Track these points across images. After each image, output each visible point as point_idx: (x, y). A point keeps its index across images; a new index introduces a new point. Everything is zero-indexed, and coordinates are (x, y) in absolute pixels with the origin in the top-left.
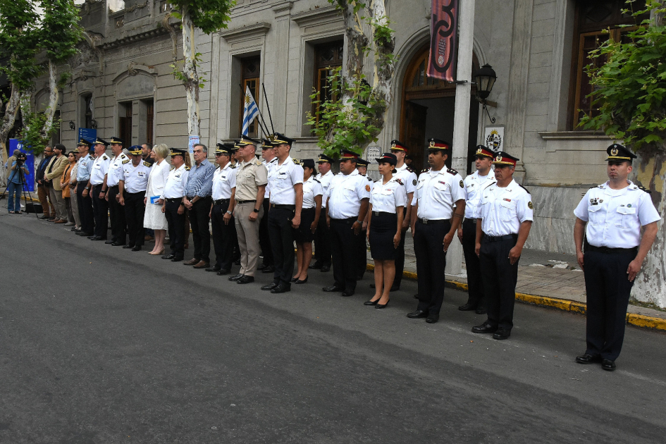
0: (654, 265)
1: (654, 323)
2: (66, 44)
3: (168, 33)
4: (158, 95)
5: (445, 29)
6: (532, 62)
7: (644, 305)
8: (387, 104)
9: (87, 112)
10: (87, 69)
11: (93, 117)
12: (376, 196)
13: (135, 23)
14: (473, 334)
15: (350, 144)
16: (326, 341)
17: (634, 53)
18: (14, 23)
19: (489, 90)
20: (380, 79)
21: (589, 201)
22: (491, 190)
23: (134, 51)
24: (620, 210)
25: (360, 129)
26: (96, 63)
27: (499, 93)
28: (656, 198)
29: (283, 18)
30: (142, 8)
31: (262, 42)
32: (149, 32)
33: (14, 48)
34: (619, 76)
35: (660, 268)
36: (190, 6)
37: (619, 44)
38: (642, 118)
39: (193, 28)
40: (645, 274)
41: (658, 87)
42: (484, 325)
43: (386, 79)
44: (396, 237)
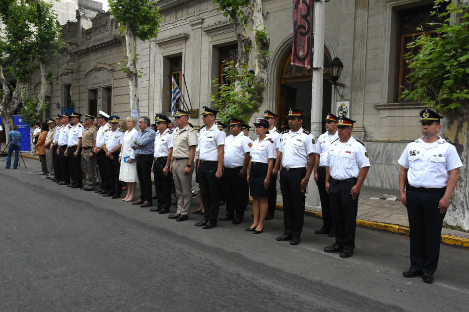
0: (459, 199)
1: (461, 242)
2: (51, 51)
3: (121, 42)
4: (115, 84)
5: (303, 31)
6: (368, 55)
7: (453, 228)
8: (265, 85)
9: (68, 97)
10: (68, 68)
11: (72, 100)
12: (253, 151)
13: (99, 37)
14: (325, 253)
15: (240, 114)
16: (211, 262)
17: (440, 44)
18: (17, 37)
19: (338, 75)
20: (260, 68)
21: (409, 153)
22: (335, 145)
23: (99, 55)
24: (433, 159)
25: (247, 104)
26: (74, 63)
27: (345, 78)
28: (460, 149)
29: (197, 30)
30: (104, 26)
31: (183, 46)
32: (108, 42)
33: (17, 54)
34: (430, 61)
35: (464, 200)
36: (131, 22)
37: (429, 38)
38: (447, 91)
39: (133, 37)
40: (453, 205)
41: (458, 68)
42: (333, 246)
43: (264, 68)
44: (265, 180)
